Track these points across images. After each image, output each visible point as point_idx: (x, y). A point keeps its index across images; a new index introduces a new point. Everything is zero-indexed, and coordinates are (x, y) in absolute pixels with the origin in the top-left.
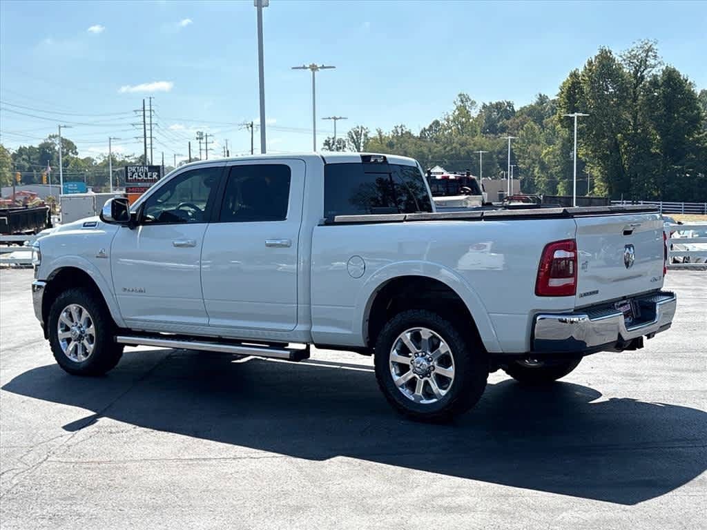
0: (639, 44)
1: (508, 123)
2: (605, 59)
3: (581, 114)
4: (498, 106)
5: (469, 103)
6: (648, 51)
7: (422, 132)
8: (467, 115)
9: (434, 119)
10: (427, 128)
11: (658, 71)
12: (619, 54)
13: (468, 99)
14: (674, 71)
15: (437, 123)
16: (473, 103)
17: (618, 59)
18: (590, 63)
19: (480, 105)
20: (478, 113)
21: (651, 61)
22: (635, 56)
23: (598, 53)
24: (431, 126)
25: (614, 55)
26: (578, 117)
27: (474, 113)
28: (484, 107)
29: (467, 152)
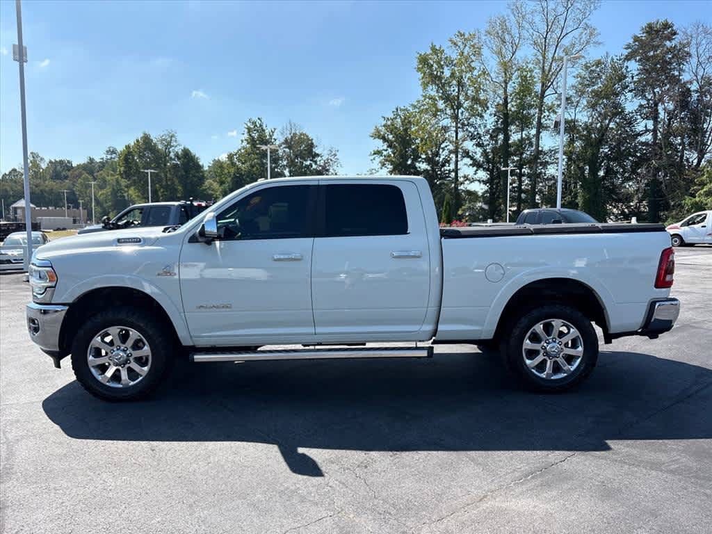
0: (166, 133)
1: (69, 173)
2: (147, 139)
3: (152, 171)
4: (61, 162)
5: (39, 158)
6: (172, 137)
7: (3, 175)
8: (38, 166)
9: (13, 168)
10: (7, 173)
11: (179, 150)
12: (155, 137)
13: (38, 156)
14: (188, 150)
15: (14, 170)
16: (42, 159)
17: (155, 141)
18: (138, 141)
19: (47, 161)
20: (46, 166)
21: (173, 143)
22: (164, 140)
23: (142, 135)
24: (10, 173)
25: (152, 138)
26: (151, 172)
27: (44, 166)
28: (51, 162)
29: (41, 191)
